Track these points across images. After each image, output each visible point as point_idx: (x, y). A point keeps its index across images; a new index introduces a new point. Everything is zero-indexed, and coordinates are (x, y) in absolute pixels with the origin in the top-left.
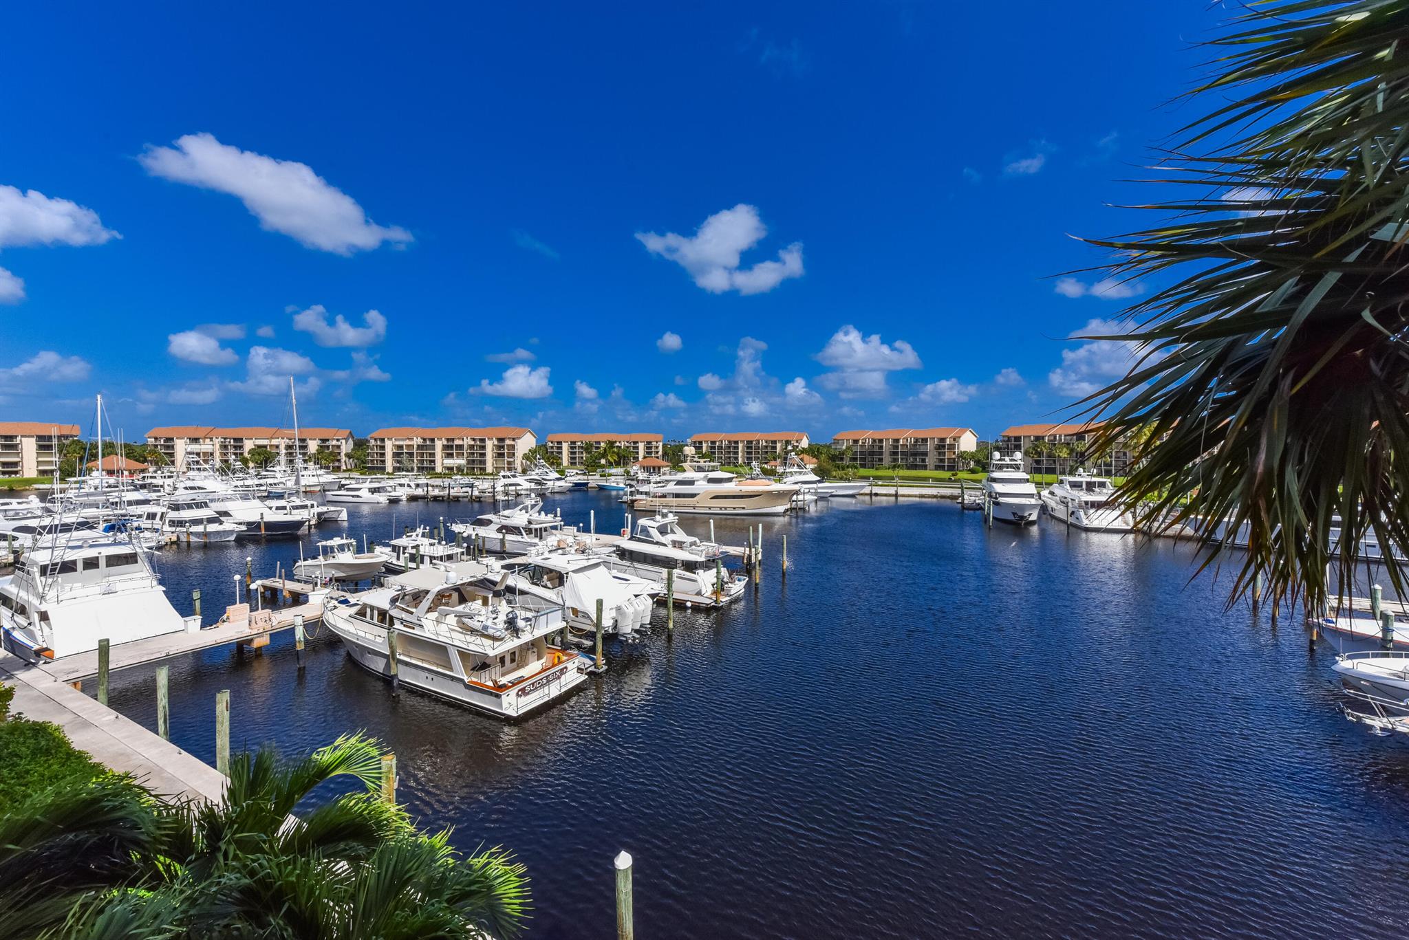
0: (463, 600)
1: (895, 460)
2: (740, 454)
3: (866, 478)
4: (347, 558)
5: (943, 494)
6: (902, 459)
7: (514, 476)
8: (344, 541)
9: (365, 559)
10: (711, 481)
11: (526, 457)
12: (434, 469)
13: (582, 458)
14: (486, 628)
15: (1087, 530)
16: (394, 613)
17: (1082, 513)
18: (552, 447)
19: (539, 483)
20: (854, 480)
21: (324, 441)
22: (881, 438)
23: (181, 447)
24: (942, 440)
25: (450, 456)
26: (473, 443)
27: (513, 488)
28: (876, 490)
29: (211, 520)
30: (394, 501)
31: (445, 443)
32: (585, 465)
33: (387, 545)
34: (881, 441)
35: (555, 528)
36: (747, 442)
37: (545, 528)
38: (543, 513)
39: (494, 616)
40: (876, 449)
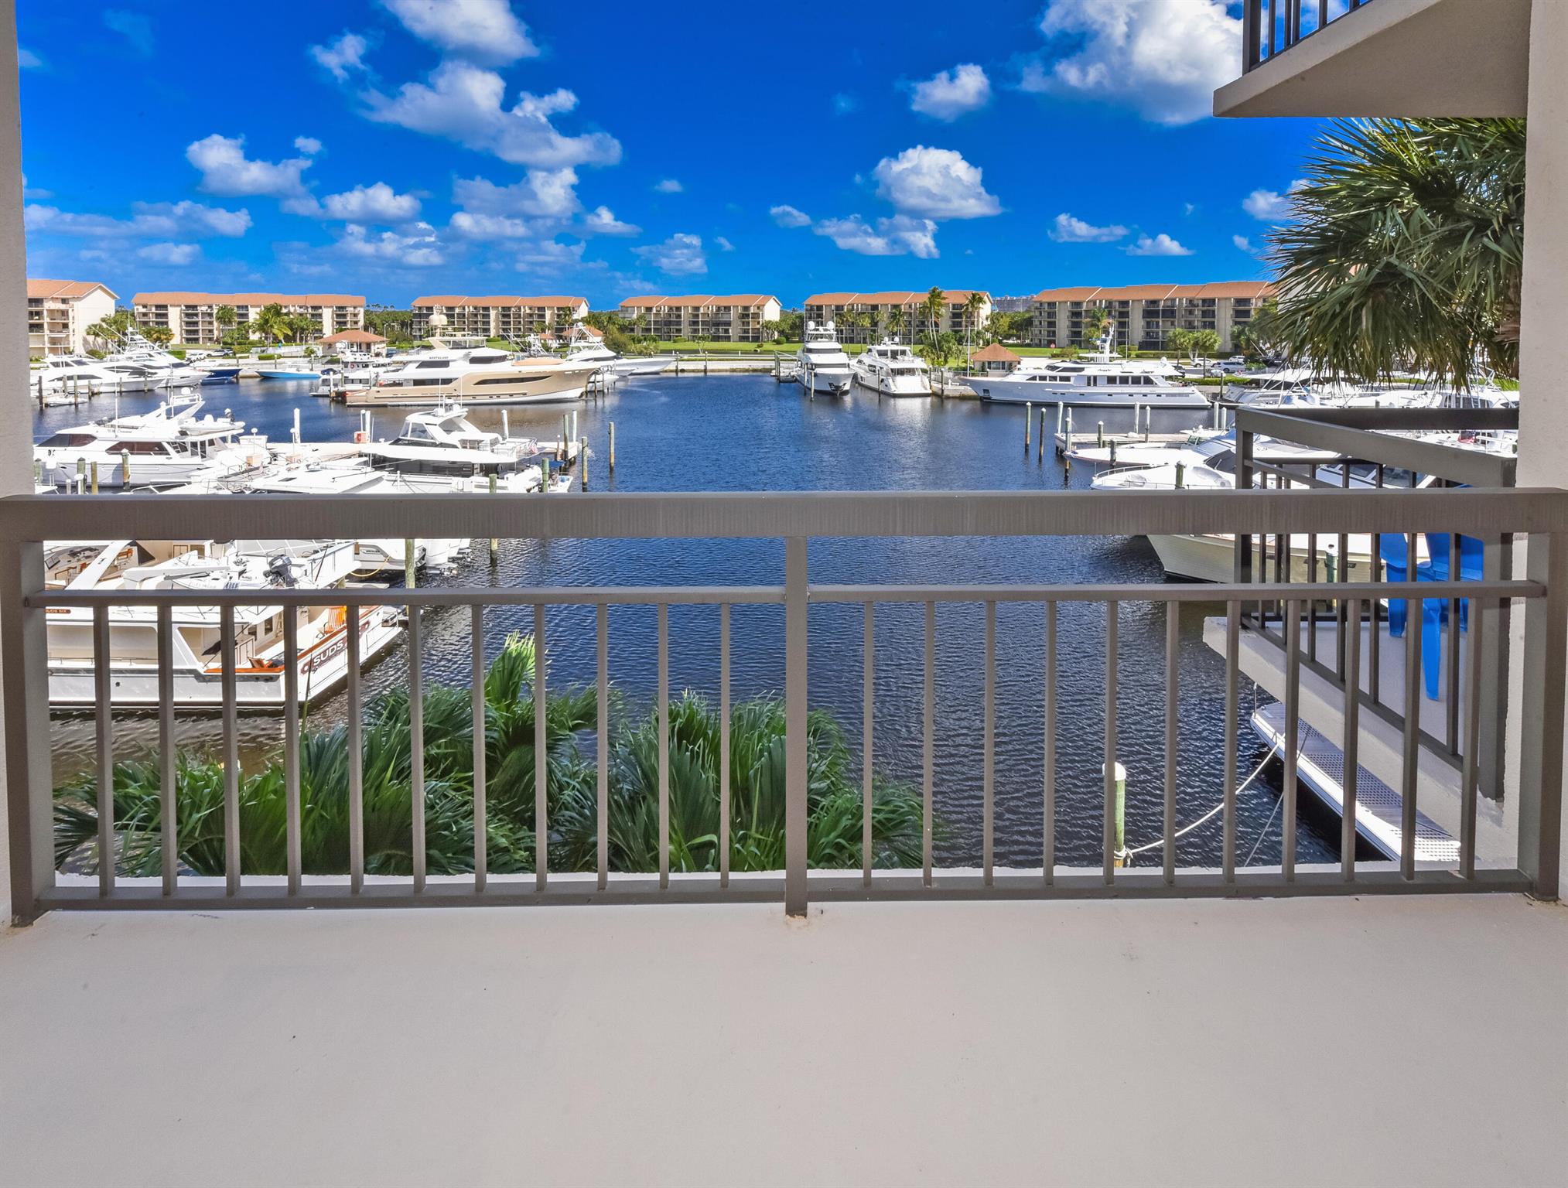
0: (147, 557)
1: (696, 331)
2: (492, 325)
3: (668, 352)
5: (755, 367)
6: (703, 329)
7: (79, 363)
10: (474, 360)
11: (95, 331)
13: (211, 331)
15: (894, 396)
18: (145, 315)
19: (138, 372)
20: (656, 354)
22: (678, 305)
24: (746, 308)
27: (85, 382)
28: (682, 366)
32: (218, 341)
34: (678, 309)
36: (503, 308)
37: (212, 443)
38: (209, 418)
39: (241, 568)
40: (673, 319)
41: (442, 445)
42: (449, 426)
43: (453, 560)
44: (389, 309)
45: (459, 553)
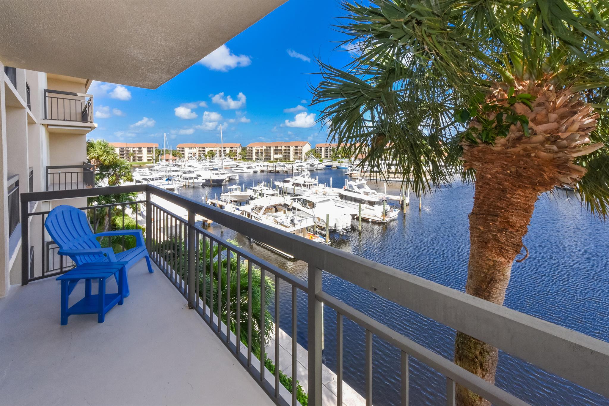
0: (277, 210)
4: (238, 193)
7: (301, 162)
8: (237, 187)
9: (244, 194)
11: (306, 154)
12: (270, 159)
13: (330, 154)
14: (283, 222)
16: (252, 214)
18: (317, 150)
19: (311, 165)
21: (232, 148)
23: (187, 151)
25: (276, 153)
26: (285, 148)
27: (300, 167)
29: (196, 178)
30: (255, 172)
31: (275, 148)
32: (331, 157)
33: (251, 189)
35: (315, 185)
37: (311, 185)
39: (286, 218)
41: (357, 192)
42: (360, 187)
43: (344, 229)
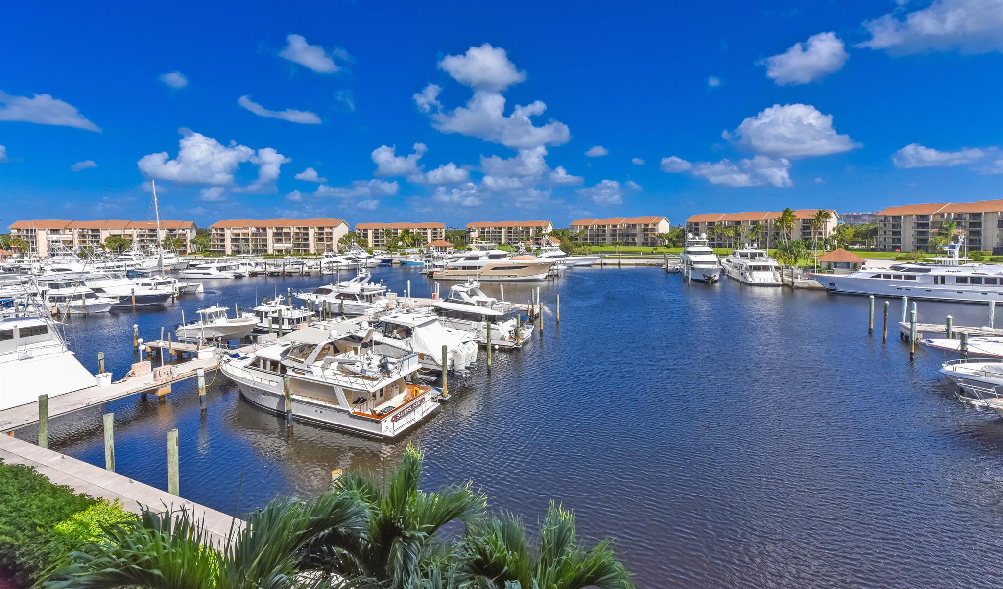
0: (339, 351)
1: (615, 240)
2: (503, 237)
3: (597, 253)
4: (223, 322)
5: (651, 263)
6: (619, 239)
7: (335, 256)
8: (219, 309)
9: (236, 323)
10: (491, 257)
11: (341, 241)
12: (266, 251)
13: (384, 241)
14: (364, 371)
15: (751, 285)
17: (748, 274)
18: (360, 233)
19: (355, 260)
20: (589, 254)
21: (171, 230)
22: (604, 224)
23: (43, 237)
24: (647, 225)
25: (279, 241)
26: (298, 231)
27: (336, 264)
28: (605, 261)
29: (88, 296)
30: (239, 277)
31: (275, 231)
32: (386, 246)
33: (252, 311)
34: (604, 226)
35: (383, 294)
36: (508, 228)
37: (374, 295)
38: (372, 283)
39: (369, 362)
40: (601, 232)
41: (467, 303)
42: (472, 293)
43: (467, 368)
44: (457, 229)
45: (470, 365)
